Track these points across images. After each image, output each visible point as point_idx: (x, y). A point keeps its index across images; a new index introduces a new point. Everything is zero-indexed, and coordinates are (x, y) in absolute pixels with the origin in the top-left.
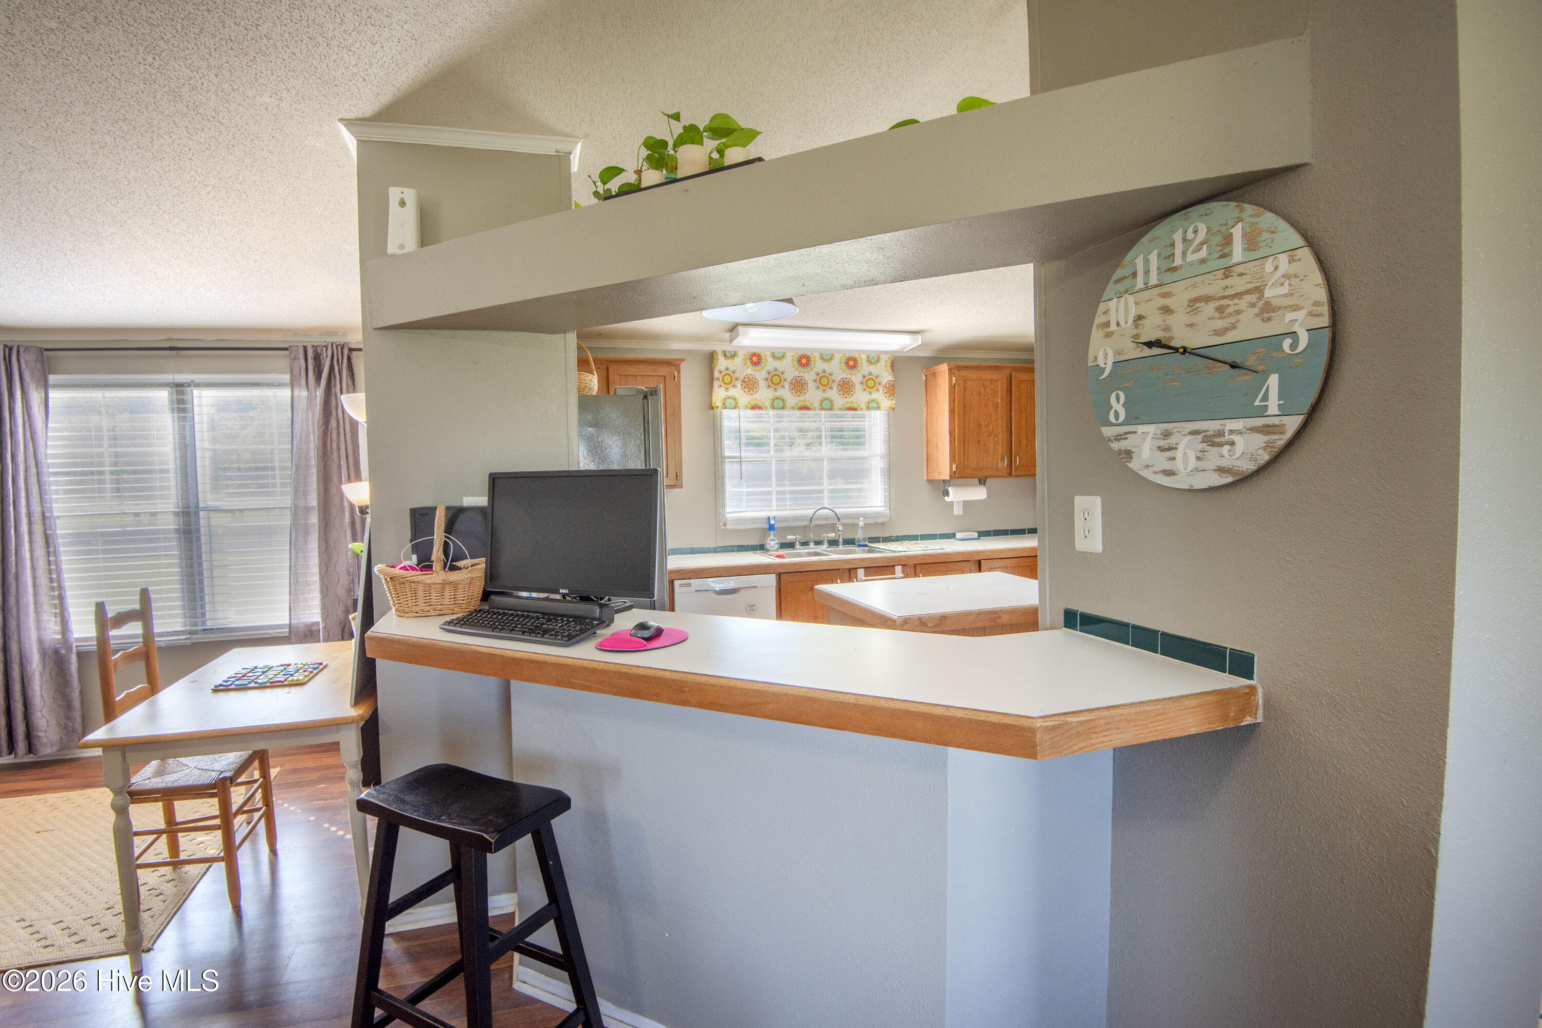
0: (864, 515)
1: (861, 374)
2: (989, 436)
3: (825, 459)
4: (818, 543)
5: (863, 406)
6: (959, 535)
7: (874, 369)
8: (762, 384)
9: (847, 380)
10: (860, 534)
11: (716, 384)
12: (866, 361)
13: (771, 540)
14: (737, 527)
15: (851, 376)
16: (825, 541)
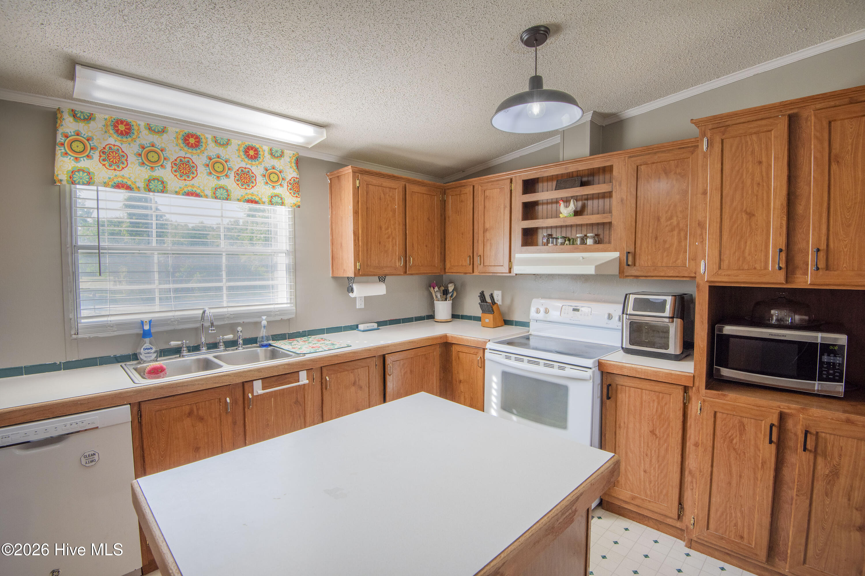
0: (267, 313)
1: (263, 166)
2: (388, 238)
4: (213, 346)
5: (266, 199)
6: (361, 327)
7: (278, 164)
8: (132, 159)
9: (247, 170)
10: (263, 333)
11: (59, 150)
12: (269, 153)
13: (145, 349)
14: (92, 336)
15: (252, 166)
16: (221, 344)
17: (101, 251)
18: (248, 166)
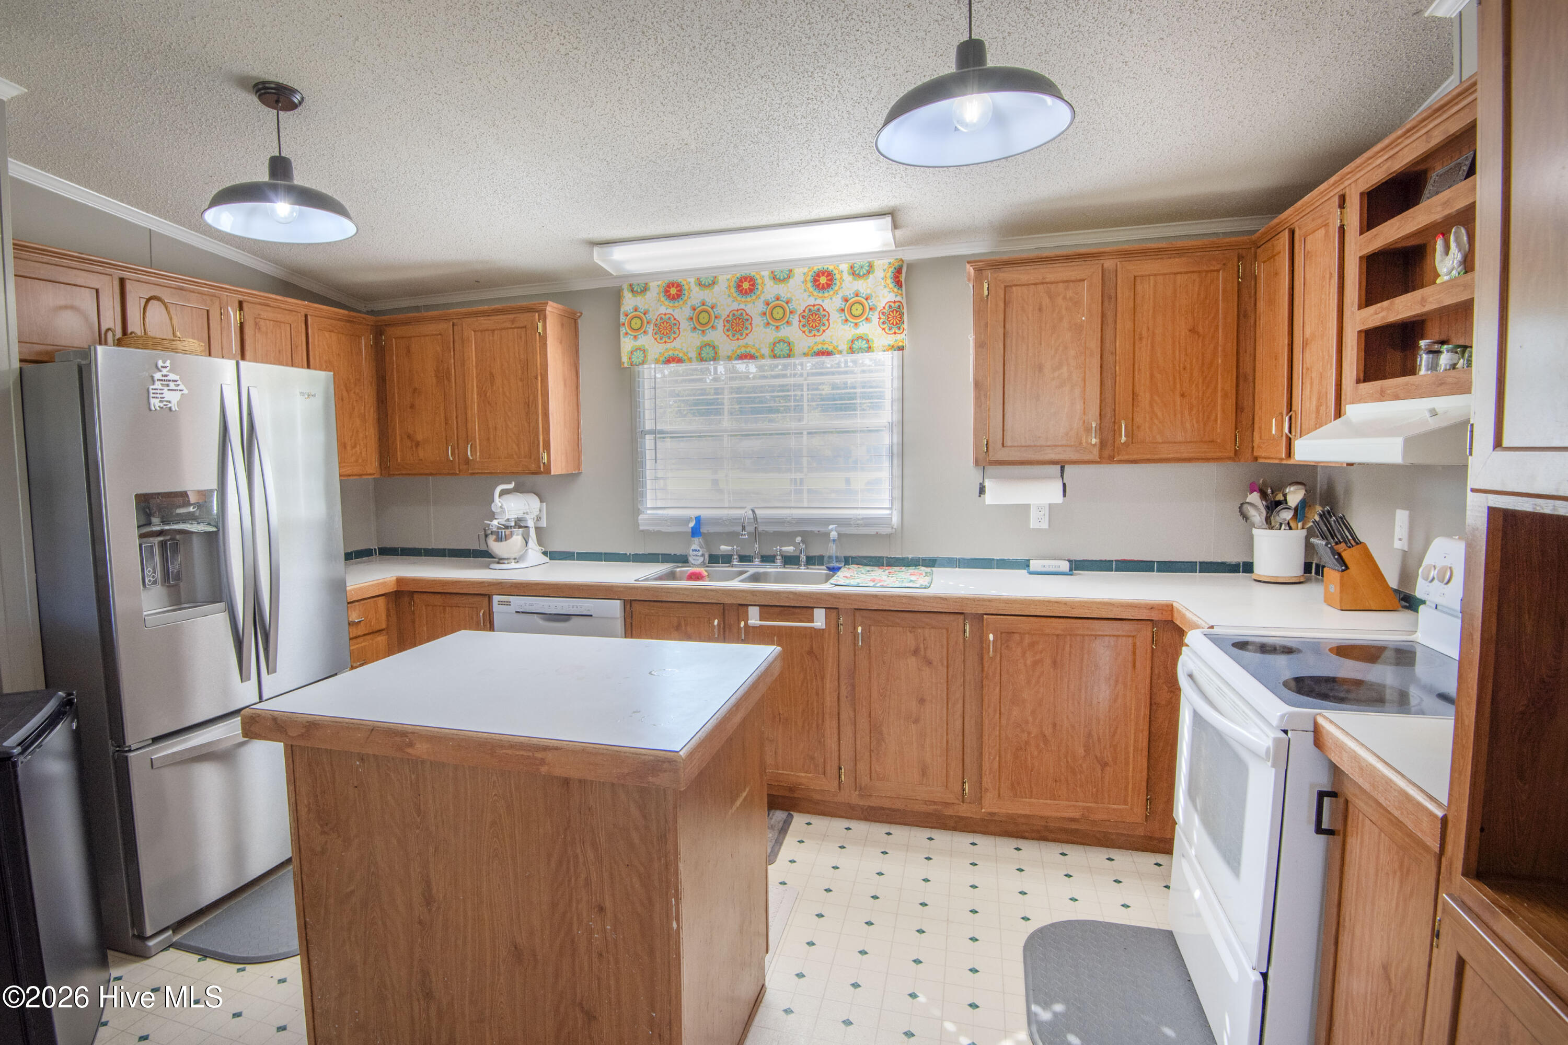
0: (840, 522)
2: (1061, 386)
3: (805, 433)
4: (768, 559)
5: (844, 346)
6: (1035, 565)
7: (863, 286)
8: (685, 325)
9: (816, 308)
10: (832, 550)
11: (623, 330)
12: (849, 274)
13: (693, 550)
14: (657, 529)
15: (823, 301)
16: (779, 557)
17: (658, 436)
18: (819, 302)
